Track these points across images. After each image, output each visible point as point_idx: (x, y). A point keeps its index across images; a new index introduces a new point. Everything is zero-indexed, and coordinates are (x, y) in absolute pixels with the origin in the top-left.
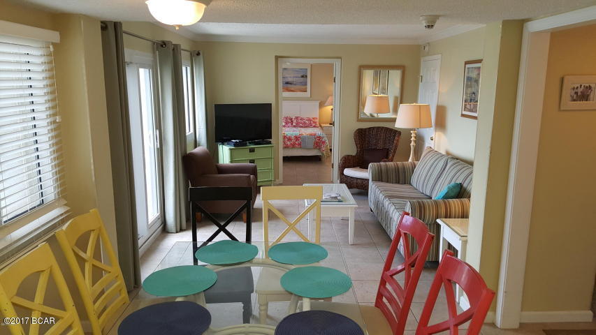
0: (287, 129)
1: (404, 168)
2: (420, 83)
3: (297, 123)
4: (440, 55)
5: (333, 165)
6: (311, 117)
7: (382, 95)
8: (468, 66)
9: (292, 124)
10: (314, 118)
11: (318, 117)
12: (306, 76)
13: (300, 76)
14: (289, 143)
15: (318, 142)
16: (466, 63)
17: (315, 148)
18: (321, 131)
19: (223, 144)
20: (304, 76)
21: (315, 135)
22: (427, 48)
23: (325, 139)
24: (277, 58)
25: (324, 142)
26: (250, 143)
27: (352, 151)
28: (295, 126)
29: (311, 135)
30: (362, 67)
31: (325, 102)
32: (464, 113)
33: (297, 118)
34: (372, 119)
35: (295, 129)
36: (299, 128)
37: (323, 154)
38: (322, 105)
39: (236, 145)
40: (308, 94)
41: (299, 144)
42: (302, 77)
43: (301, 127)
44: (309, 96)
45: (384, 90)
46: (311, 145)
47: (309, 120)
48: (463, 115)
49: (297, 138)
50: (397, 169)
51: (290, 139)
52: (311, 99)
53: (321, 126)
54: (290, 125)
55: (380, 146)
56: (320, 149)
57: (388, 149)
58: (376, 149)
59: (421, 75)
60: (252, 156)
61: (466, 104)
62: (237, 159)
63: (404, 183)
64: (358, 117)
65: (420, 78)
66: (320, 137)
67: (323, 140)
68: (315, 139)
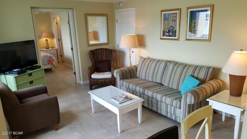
2: (116, 23)
4: (135, 8)
5: (75, 73)
8: (163, 13)
15: (50, 60)
16: (162, 11)
17: (49, 64)
19: (5, 74)
22: (121, 5)
24: (32, 8)
25: (53, 60)
26: (27, 70)
29: (45, 56)
30: (86, 15)
32: (162, 37)
38: (39, 37)
48: (163, 39)
55: (104, 59)
56: (51, 64)
57: (109, 60)
58: (102, 61)
59: (116, 19)
60: (30, 79)
61: (165, 33)
62: (21, 83)
63: (134, 78)
64: (88, 44)
65: (116, 21)
66: (50, 57)
67: (53, 58)
68: (48, 58)
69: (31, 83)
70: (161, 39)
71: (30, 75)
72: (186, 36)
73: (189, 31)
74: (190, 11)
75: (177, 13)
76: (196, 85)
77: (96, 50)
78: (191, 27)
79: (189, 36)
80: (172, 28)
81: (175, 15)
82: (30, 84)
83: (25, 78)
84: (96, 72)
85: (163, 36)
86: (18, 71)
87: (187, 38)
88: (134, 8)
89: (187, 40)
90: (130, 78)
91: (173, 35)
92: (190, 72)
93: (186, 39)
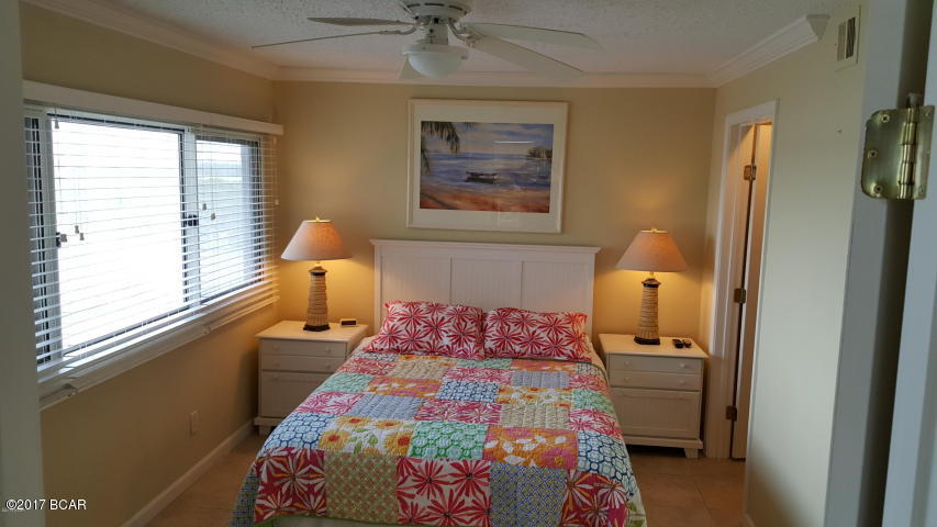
3: (503, 340)
6: (562, 312)
9: (481, 343)
10: (572, 319)
11: (589, 314)
12: (549, 154)
13: (525, 152)
14: (423, 502)
15: (587, 509)
20: (542, 155)
21: (570, 461)
33: (504, 314)
35: (482, 377)
36: (506, 363)
38: (606, 261)
40: (553, 220)
41: (483, 510)
42: (534, 154)
43: (516, 357)
44: (559, 228)
46: (547, 520)
47: (553, 326)
49: (468, 476)
51: (429, 481)
52: (565, 238)
54: (471, 346)
66: (596, 479)
67: (617, 499)
68: (571, 485)
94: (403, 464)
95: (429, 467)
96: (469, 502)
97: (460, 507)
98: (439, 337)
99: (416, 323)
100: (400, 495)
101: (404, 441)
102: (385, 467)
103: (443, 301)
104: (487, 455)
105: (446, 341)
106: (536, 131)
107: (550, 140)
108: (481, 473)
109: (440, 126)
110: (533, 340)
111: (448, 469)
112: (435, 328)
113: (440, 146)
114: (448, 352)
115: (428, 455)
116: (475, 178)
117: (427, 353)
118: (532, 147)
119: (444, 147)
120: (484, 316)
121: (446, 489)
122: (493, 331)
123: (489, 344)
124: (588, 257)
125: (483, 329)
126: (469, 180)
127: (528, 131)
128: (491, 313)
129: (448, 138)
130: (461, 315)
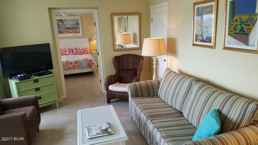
0: (70, 56)
1: (152, 85)
2: (151, 23)
3: (76, 52)
5: (100, 80)
6: (84, 48)
7: (125, 33)
8: (196, 6)
9: (73, 53)
10: (86, 48)
11: (89, 47)
12: (79, 24)
13: (75, 23)
14: (71, 66)
15: (90, 64)
16: (195, 4)
17: (89, 67)
18: (91, 56)
19: (11, 78)
21: (87, 59)
23: (94, 61)
24: (50, 9)
25: (93, 63)
26: (34, 75)
27: (113, 71)
28: (75, 54)
29: (85, 59)
30: (113, 15)
31: (92, 38)
32: (195, 43)
33: (76, 49)
34: (122, 49)
35: (74, 56)
36: (77, 55)
37: (93, 70)
38: (90, 40)
39: (21, 79)
41: (78, 66)
43: (79, 54)
44: (82, 35)
45: (126, 30)
46: (86, 66)
47: (84, 49)
49: (76, 62)
50: (148, 87)
51: (71, 63)
52: (83, 37)
53: (91, 52)
54: (71, 53)
55: (131, 67)
56: (91, 67)
57: (136, 69)
58: (128, 69)
59: (151, 18)
60: (37, 85)
61: (197, 37)
62: (23, 90)
63: (154, 96)
64: (114, 48)
65: (151, 20)
66: (90, 61)
67: (93, 62)
68: (88, 62)
69: (37, 89)
70: (194, 45)
71: (36, 81)
72: (223, 43)
73: (229, 34)
74: (230, 1)
75: (213, 5)
76: (214, 132)
77: (122, 56)
78: (231, 27)
79: (228, 43)
80: (206, 29)
81: (210, 10)
82: (36, 91)
83: (29, 84)
84: (118, 82)
85: (196, 41)
86: (21, 77)
87: (226, 46)
88: (167, 3)
89: (225, 48)
90: (147, 96)
91: (207, 40)
92: (218, 104)
93: (223, 47)
94: (68, 62)
95: (71, 62)
96: (76, 65)
97: (76, 66)
98: (66, 53)
99: (62, 51)
100: (68, 66)
101: (67, 60)
102: (66, 63)
103: (65, 48)
104: (78, 60)
105: (67, 53)
106: (76, 20)
107: (78, 21)
108: (77, 62)
109: (60, 20)
110: (81, 52)
111: (73, 62)
112: (65, 51)
113: (60, 23)
114: (68, 54)
115: (70, 61)
116: (67, 28)
117: (65, 55)
118: (76, 23)
119: (61, 24)
120: (73, 49)
121: (73, 64)
122: (74, 51)
123: (74, 53)
124: (87, 39)
125: (73, 51)
126: (66, 29)
127: (75, 20)
128: (74, 49)
129: (62, 22)
130: (69, 49)
